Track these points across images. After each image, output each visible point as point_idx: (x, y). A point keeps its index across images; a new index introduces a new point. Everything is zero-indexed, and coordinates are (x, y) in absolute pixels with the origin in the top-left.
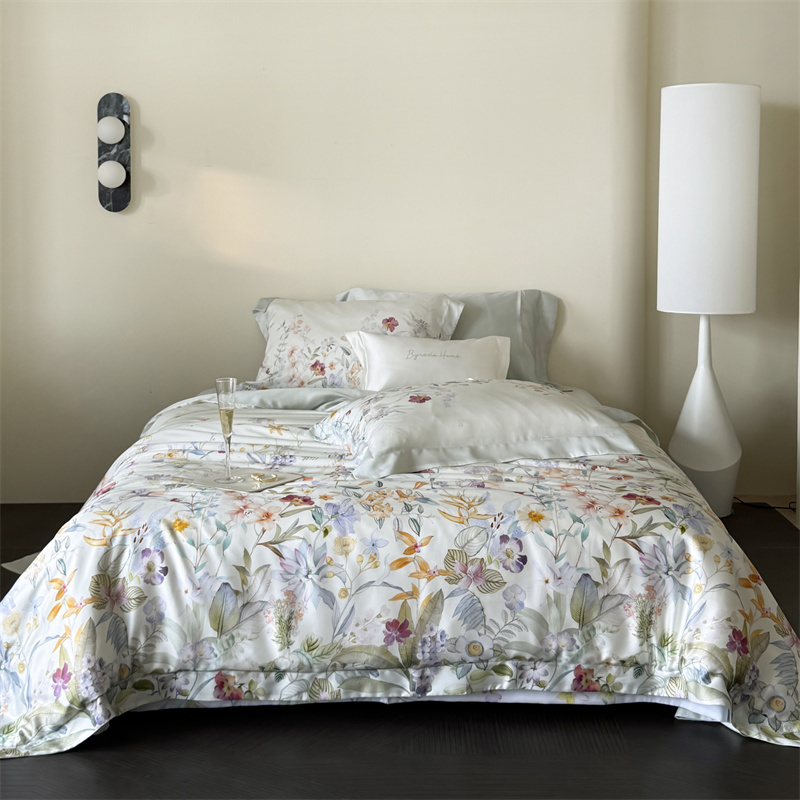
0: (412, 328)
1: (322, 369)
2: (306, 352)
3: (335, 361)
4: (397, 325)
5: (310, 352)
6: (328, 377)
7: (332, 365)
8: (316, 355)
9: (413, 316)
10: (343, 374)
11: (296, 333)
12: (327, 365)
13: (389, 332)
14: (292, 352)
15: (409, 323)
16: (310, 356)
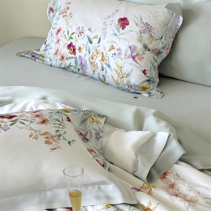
0: (139, 29)
1: (74, 50)
2: (66, 33)
3: (82, 46)
4: (128, 24)
5: (68, 34)
6: (78, 57)
7: (80, 49)
8: (71, 38)
9: (141, 19)
10: (87, 58)
11: (64, 17)
12: (77, 48)
13: (121, 29)
14: (59, 31)
15: (137, 24)
16: (68, 38)
